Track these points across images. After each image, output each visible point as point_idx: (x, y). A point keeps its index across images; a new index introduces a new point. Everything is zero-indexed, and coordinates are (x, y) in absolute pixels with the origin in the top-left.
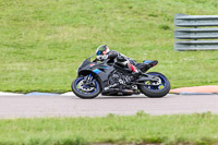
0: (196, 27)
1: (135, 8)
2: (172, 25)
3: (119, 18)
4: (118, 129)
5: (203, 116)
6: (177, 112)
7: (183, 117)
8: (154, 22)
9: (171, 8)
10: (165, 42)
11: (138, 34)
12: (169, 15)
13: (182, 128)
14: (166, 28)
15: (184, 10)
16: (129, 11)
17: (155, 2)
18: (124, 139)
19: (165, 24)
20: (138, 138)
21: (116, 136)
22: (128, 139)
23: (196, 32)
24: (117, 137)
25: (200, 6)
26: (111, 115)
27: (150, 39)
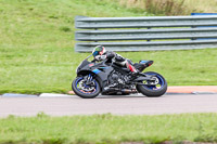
0: (96, 29)
1: (36, 10)
2: (73, 27)
3: (19, 20)
4: (18, 130)
5: (103, 117)
6: (77, 113)
7: (83, 118)
8: (54, 24)
9: (72, 10)
10: (65, 44)
11: (38, 36)
12: (69, 16)
13: (82, 128)
14: (67, 30)
15: (84, 12)
16: (30, 13)
17: (56, 5)
18: (24, 140)
19: (65, 25)
20: (39, 139)
21: (16, 137)
22: (29, 140)
23: (96, 34)
24: (18, 139)
25: (101, 8)
26: (12, 117)
27: (50, 40)
